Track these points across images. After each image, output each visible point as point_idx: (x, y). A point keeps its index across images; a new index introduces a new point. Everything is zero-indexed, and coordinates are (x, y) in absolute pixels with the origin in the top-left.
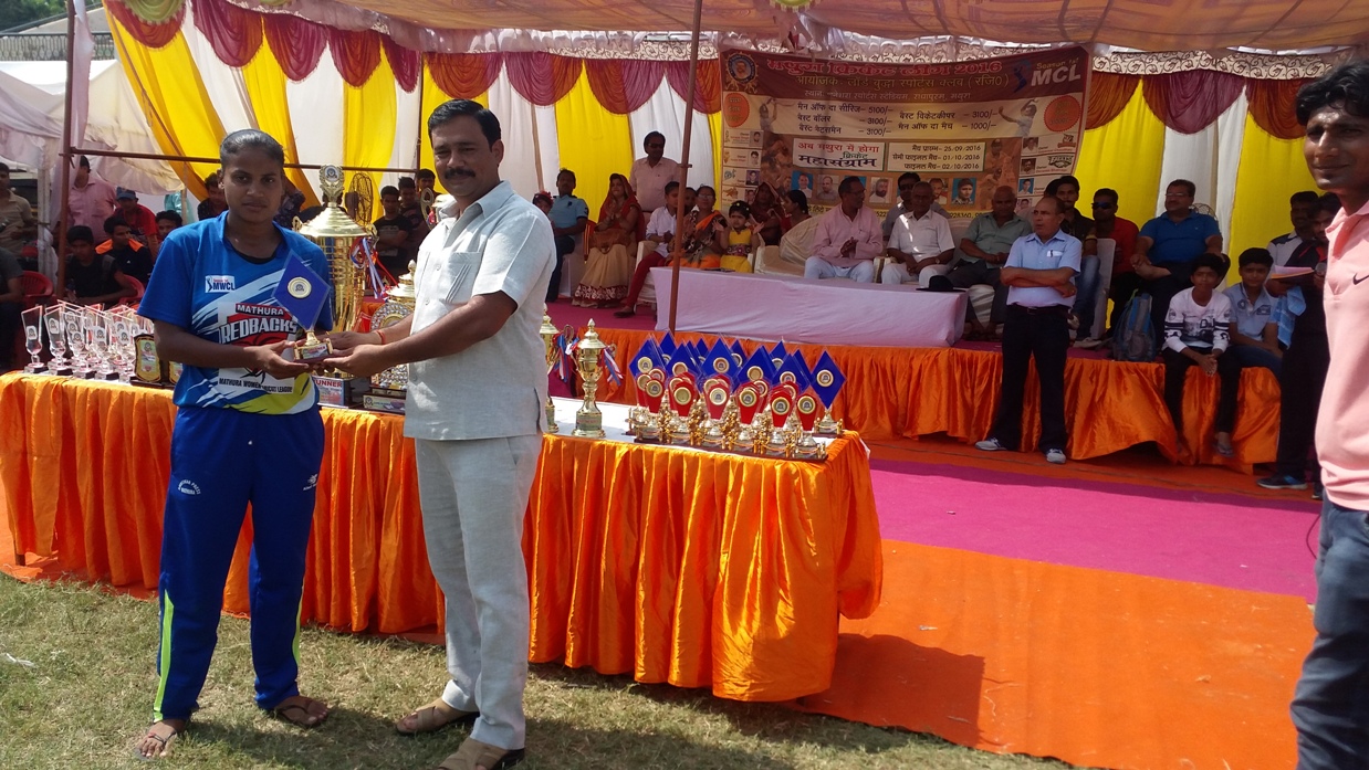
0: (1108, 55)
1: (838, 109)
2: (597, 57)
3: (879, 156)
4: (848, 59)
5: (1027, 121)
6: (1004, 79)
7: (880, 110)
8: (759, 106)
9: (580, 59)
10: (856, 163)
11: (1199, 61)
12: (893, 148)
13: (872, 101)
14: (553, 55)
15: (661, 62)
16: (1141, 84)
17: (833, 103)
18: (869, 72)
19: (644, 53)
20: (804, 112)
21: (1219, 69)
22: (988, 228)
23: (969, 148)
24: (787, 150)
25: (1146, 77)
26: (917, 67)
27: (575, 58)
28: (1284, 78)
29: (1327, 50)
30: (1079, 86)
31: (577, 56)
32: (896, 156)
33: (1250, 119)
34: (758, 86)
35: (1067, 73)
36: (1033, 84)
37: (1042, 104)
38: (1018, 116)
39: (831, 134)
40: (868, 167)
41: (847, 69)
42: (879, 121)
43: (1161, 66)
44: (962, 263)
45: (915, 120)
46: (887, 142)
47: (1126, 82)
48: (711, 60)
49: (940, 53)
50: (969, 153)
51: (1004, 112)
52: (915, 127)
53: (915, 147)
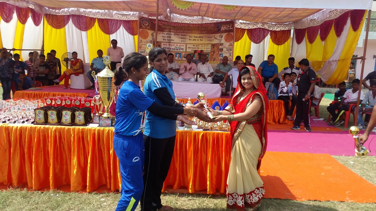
0: (239, 23)
1: (173, 35)
2: (101, 18)
3: (184, 48)
4: (174, 21)
5: (220, 39)
6: (215, 28)
7: (184, 35)
8: (151, 33)
9: (96, 18)
10: (179, 49)
11: (259, 26)
12: (188, 46)
13: (182, 33)
14: (87, 16)
15: (121, 20)
16: (246, 31)
17: (172, 33)
18: (181, 25)
19: (116, 17)
20: (164, 35)
21: (264, 28)
22: (222, 67)
23: (207, 46)
24: (159, 45)
25: (247, 30)
26: (193, 24)
27: (94, 18)
28: (278, 30)
29: (288, 23)
30: (232, 31)
31: (94, 17)
32: (189, 48)
33: (271, 40)
34: (151, 28)
35: (230, 27)
36: (222, 30)
37: (224, 35)
38: (218, 38)
39: (171, 42)
40: (182, 50)
41: (175, 24)
42: (184, 38)
43: (251, 27)
44: (216, 76)
45: (193, 38)
46: (186, 44)
47: (243, 30)
48: (136, 20)
49: (198, 21)
50: (207, 47)
51: (215, 37)
52: (193, 40)
53: (193, 46)
